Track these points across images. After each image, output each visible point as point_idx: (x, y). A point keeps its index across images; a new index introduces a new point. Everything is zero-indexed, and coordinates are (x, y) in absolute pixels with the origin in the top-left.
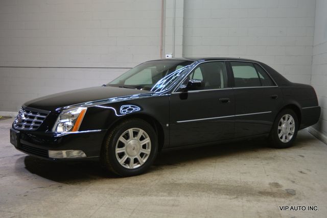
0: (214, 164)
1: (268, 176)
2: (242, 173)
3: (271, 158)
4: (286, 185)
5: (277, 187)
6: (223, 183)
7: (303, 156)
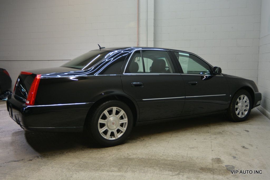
0: (169, 138)
1: (212, 151)
2: (191, 148)
3: (220, 133)
4: (227, 161)
5: (218, 163)
6: (171, 158)
7: (248, 131)
